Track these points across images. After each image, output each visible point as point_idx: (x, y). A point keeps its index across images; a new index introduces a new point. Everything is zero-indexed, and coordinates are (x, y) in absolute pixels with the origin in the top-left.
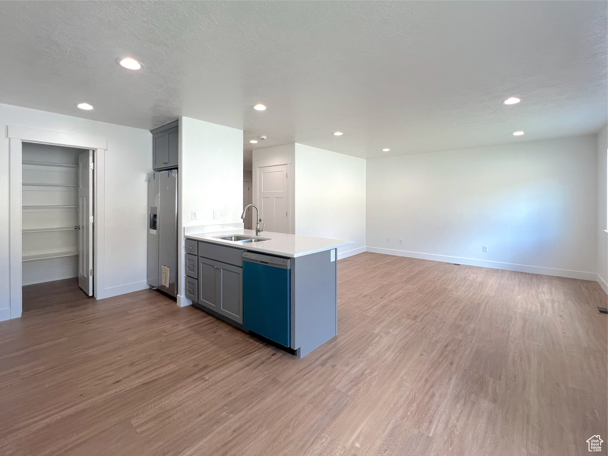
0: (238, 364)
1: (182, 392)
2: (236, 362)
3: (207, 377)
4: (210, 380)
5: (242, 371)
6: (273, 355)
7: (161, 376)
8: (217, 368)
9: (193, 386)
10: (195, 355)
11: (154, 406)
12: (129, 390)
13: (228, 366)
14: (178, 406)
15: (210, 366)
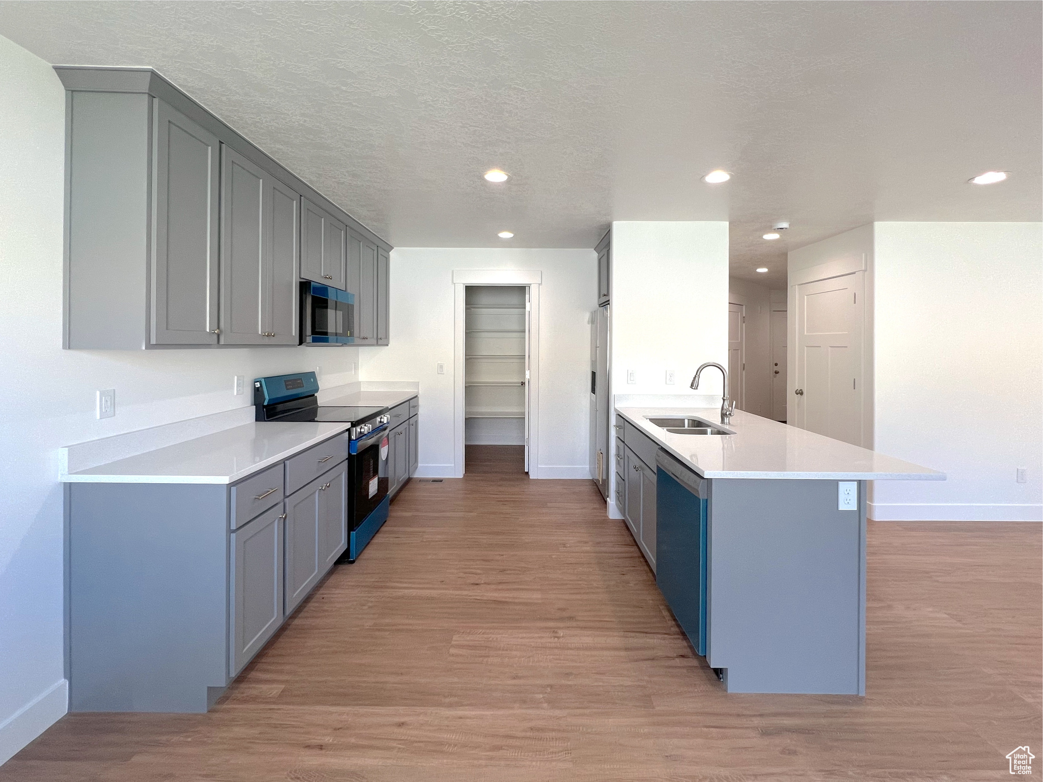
0: (615, 640)
1: (520, 635)
2: (615, 634)
3: (561, 633)
4: (561, 640)
5: (613, 653)
6: (682, 656)
7: (516, 601)
8: (585, 628)
9: (536, 635)
10: (572, 594)
11: (483, 634)
12: (479, 600)
13: (601, 633)
14: (503, 650)
15: (577, 621)
